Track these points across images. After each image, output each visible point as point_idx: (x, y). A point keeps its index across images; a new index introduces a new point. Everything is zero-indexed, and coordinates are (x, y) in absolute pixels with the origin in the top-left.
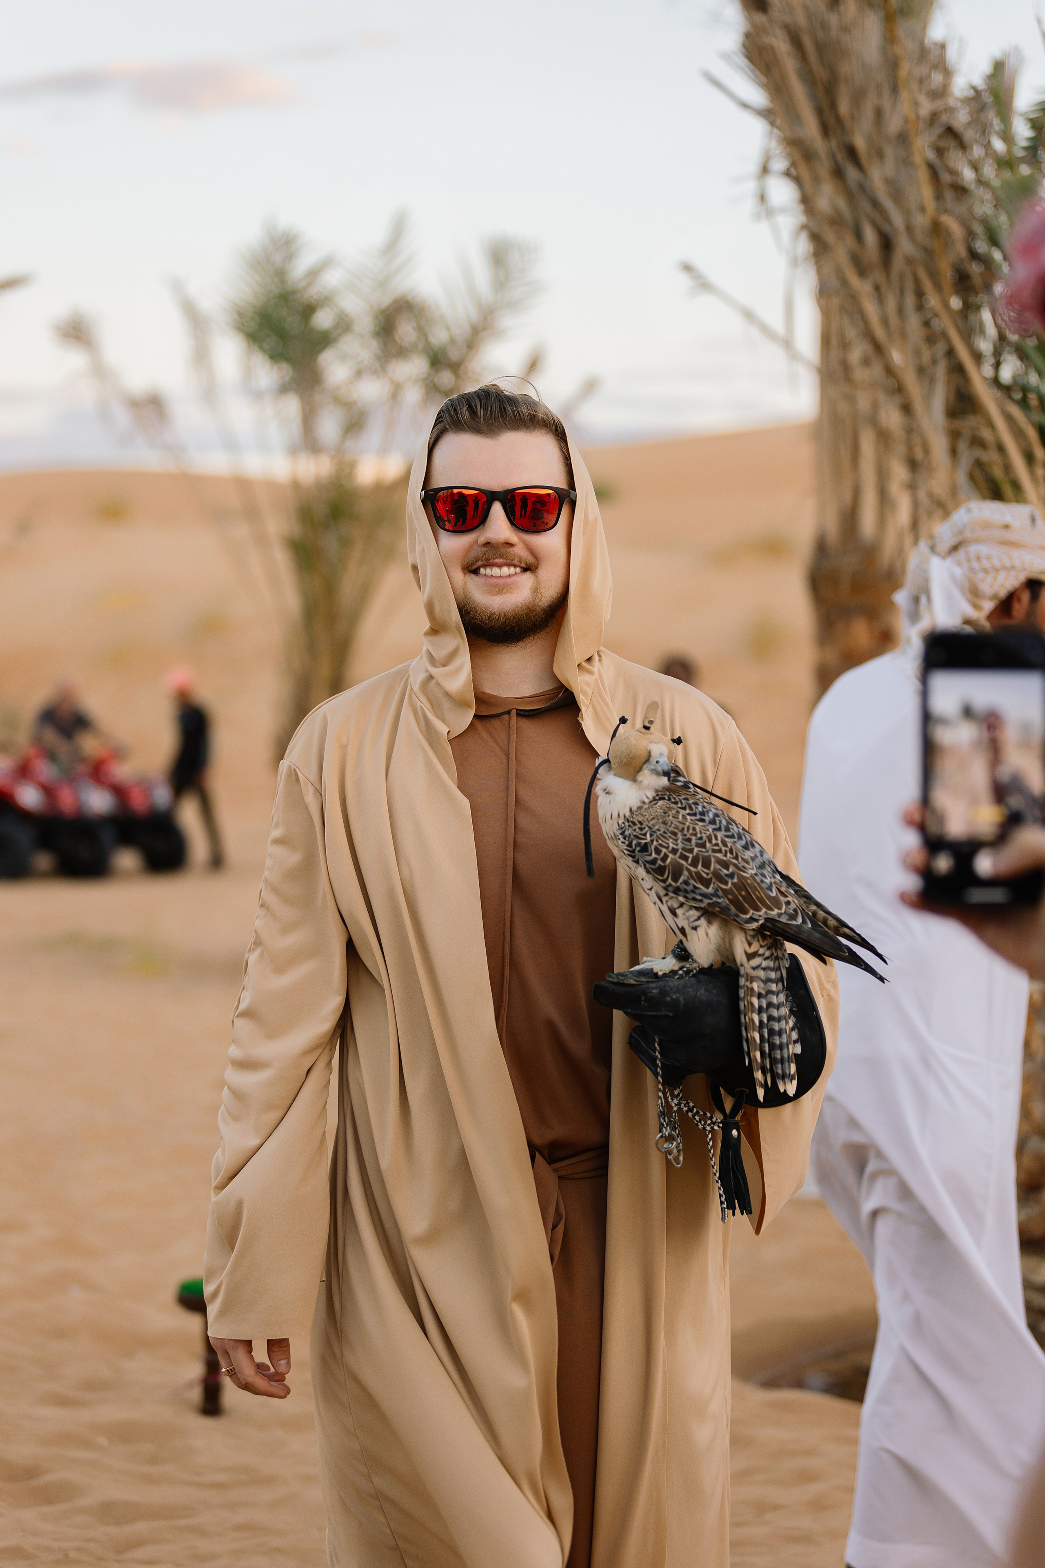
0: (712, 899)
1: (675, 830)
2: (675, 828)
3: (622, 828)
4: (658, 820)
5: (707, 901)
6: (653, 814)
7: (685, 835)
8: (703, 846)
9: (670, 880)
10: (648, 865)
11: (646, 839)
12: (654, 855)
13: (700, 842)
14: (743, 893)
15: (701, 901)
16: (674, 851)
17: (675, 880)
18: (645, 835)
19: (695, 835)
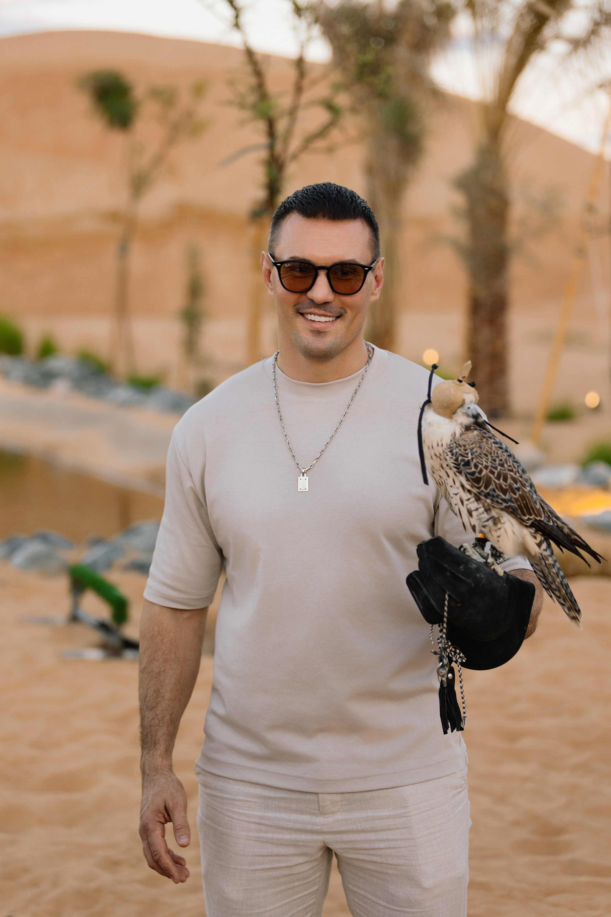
0: (507, 503)
1: (487, 453)
2: (487, 451)
3: (451, 448)
4: (476, 444)
5: (505, 504)
6: (473, 440)
7: (492, 457)
8: (502, 465)
9: (483, 488)
10: (468, 476)
11: (467, 457)
12: (473, 469)
13: (501, 462)
14: (524, 502)
15: (501, 504)
16: (486, 467)
17: (486, 488)
18: (467, 454)
19: (498, 457)
